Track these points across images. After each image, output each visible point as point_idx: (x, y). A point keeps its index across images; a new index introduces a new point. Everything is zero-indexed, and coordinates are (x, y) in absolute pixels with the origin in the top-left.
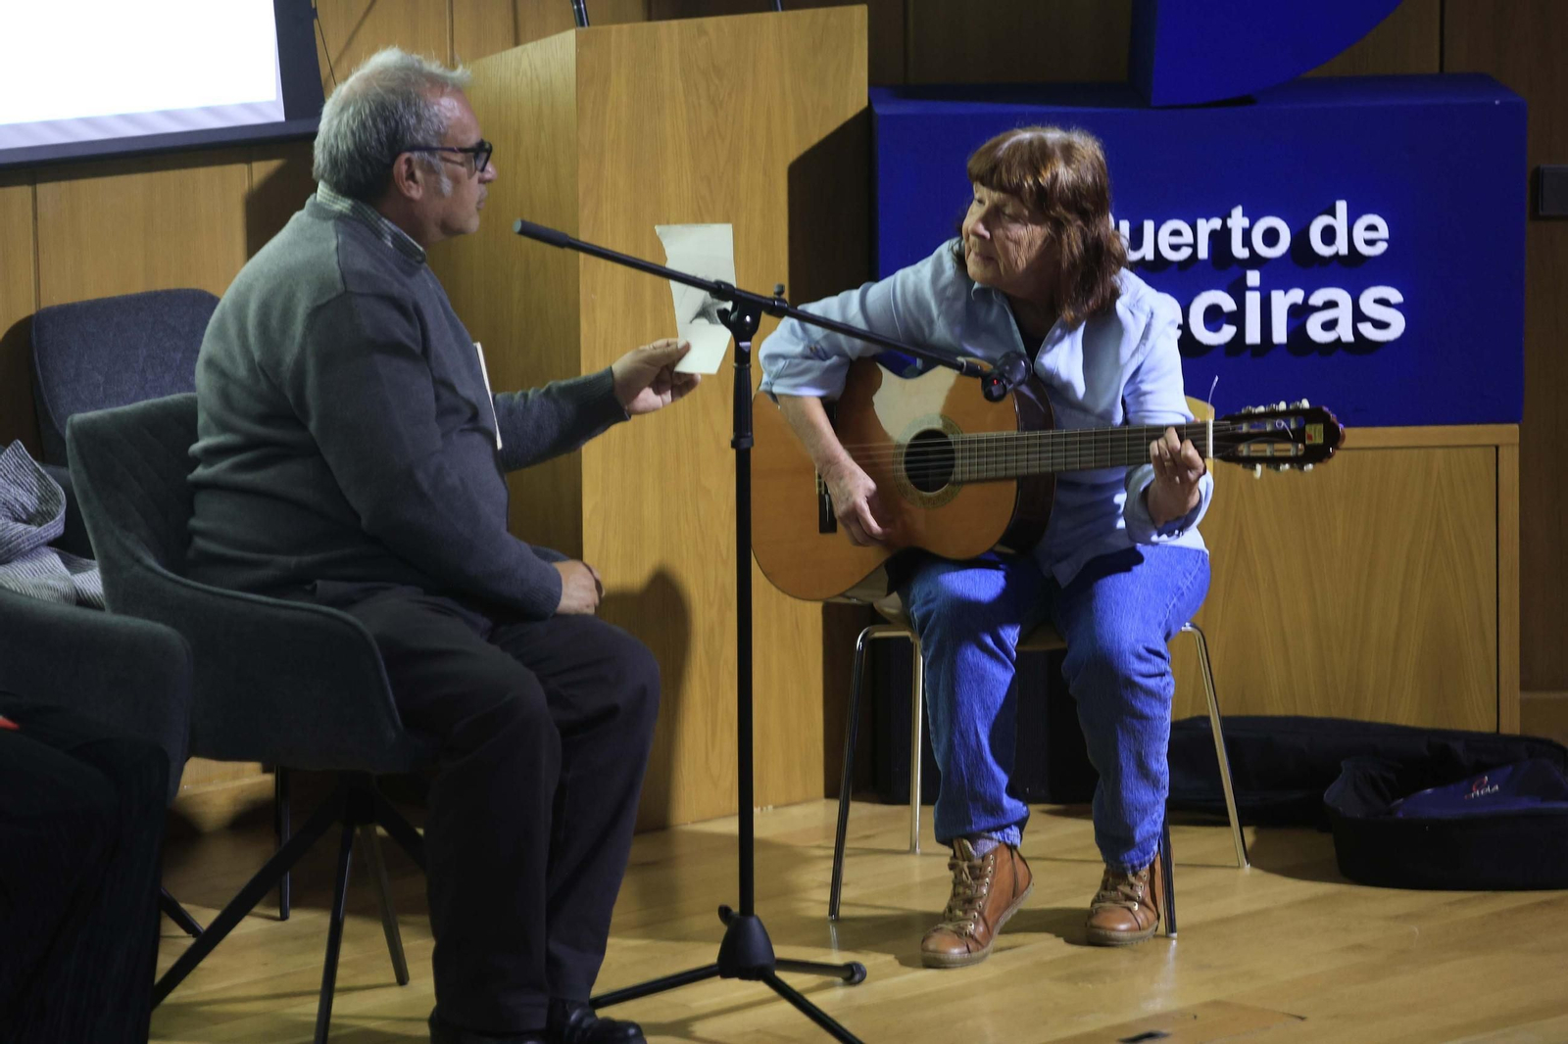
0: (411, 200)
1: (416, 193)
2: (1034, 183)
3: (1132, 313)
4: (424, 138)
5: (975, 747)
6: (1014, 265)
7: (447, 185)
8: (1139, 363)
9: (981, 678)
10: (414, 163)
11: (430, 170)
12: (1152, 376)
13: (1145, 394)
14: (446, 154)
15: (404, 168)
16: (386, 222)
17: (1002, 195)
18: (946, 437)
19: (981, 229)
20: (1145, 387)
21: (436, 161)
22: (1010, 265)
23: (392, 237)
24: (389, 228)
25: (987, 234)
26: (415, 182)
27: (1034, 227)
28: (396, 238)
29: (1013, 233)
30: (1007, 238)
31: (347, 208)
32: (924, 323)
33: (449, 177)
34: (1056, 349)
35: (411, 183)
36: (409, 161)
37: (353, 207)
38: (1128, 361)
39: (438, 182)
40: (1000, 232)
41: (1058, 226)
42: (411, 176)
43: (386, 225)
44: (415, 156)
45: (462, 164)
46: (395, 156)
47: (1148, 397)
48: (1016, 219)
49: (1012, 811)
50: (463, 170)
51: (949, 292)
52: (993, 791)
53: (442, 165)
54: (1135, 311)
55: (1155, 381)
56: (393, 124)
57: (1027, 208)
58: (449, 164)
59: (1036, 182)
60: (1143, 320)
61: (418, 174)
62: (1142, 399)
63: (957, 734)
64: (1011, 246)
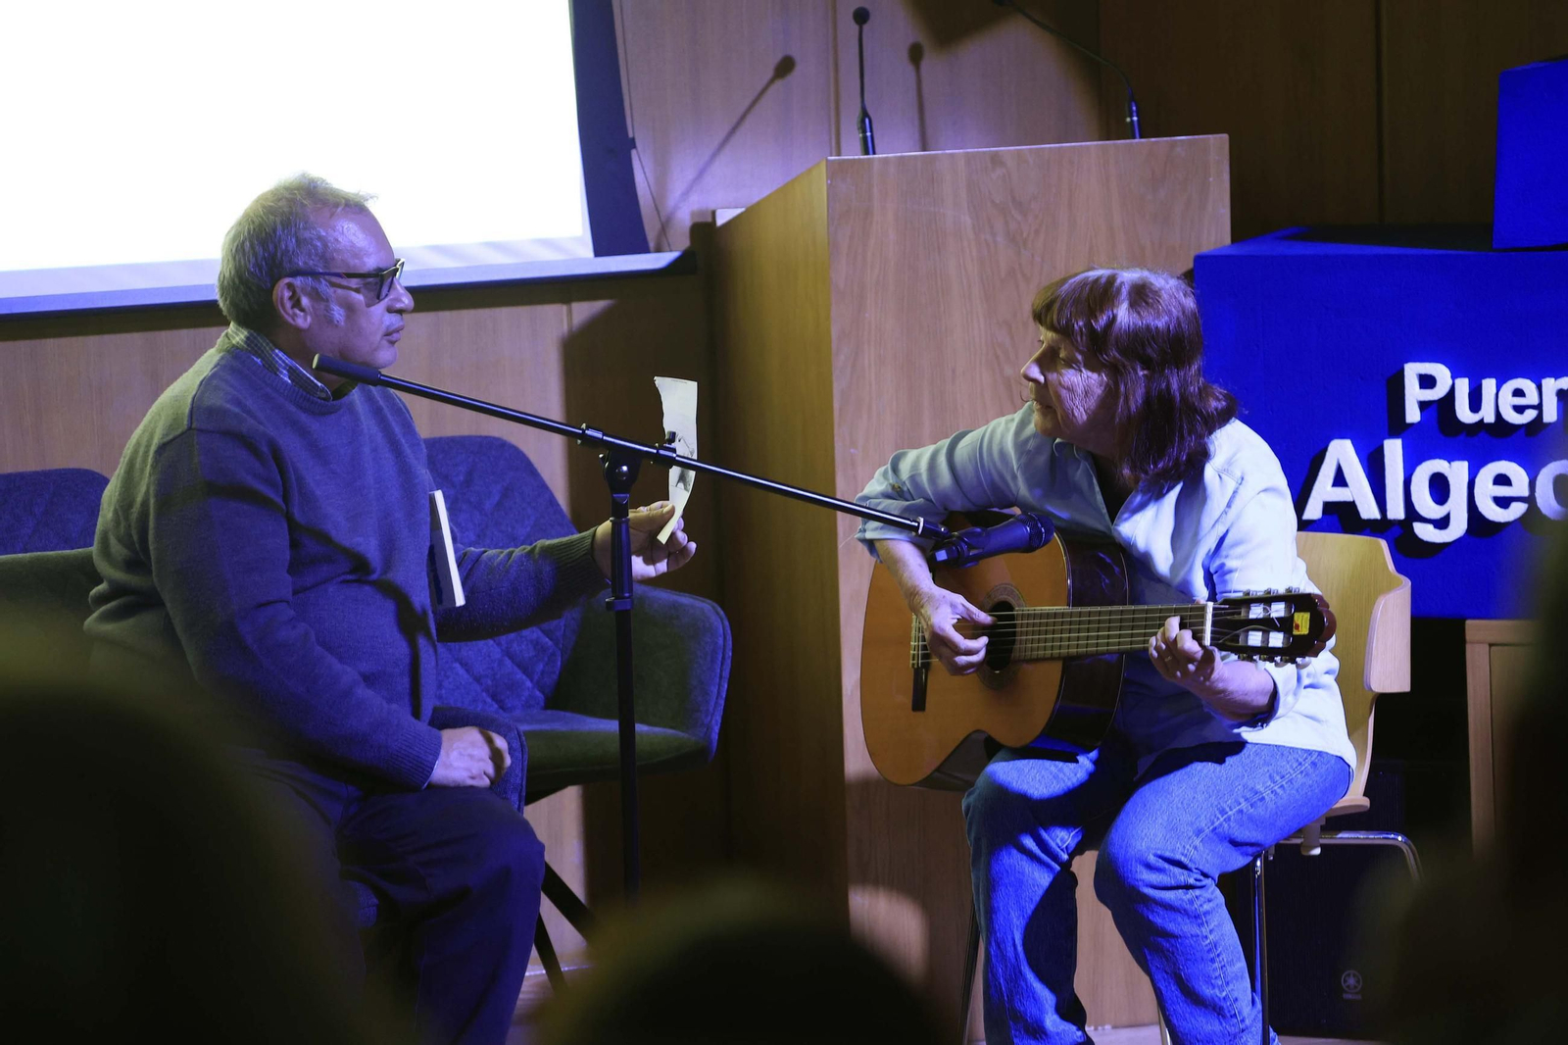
0: (299, 330)
1: (303, 321)
2: (1085, 325)
3: (1220, 477)
4: (305, 263)
5: (1013, 960)
6: (1071, 417)
7: (338, 313)
8: (1221, 535)
9: (1020, 884)
10: (298, 290)
11: (316, 296)
12: (1239, 550)
13: (1230, 571)
14: (334, 279)
15: (287, 294)
16: (281, 354)
17: (1054, 335)
18: (1012, 609)
19: (1036, 373)
20: (1230, 564)
21: (324, 287)
22: (1069, 417)
23: (288, 371)
24: (284, 362)
25: (1042, 379)
26: (302, 310)
27: (1090, 374)
28: (292, 371)
29: (1066, 379)
30: (1060, 384)
31: (242, 340)
32: (1009, 478)
33: (341, 306)
34: (1138, 517)
35: (298, 312)
36: (290, 286)
37: (248, 338)
38: (1209, 532)
39: (328, 309)
40: (1053, 377)
41: (1115, 371)
42: (297, 304)
43: (280, 359)
44: (298, 281)
45: (357, 291)
46: (275, 281)
47: (1235, 575)
48: (1070, 363)
49: (1058, 1034)
50: (360, 297)
51: (1031, 445)
52: (1035, 1011)
53: (331, 291)
54: (1223, 476)
55: (1241, 557)
56: (271, 247)
57: (1081, 352)
58: (339, 291)
59: (1089, 325)
60: (1231, 485)
61: (305, 301)
62: (1228, 577)
63: (993, 944)
64: (1064, 393)
